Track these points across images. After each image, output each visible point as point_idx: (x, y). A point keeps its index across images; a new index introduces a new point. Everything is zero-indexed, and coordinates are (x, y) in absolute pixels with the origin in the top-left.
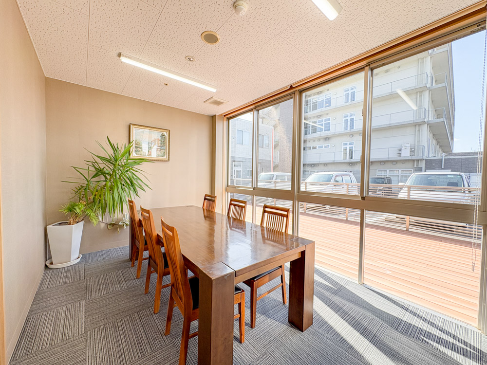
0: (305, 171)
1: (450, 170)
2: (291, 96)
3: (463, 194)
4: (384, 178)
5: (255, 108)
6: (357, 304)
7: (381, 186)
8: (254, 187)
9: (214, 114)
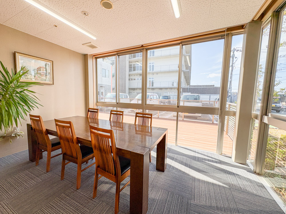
0: (130, 92)
1: (190, 93)
2: (141, 51)
3: (200, 103)
4: (168, 96)
5: (117, 54)
6: (179, 154)
7: (167, 100)
8: (117, 102)
9: (87, 54)
